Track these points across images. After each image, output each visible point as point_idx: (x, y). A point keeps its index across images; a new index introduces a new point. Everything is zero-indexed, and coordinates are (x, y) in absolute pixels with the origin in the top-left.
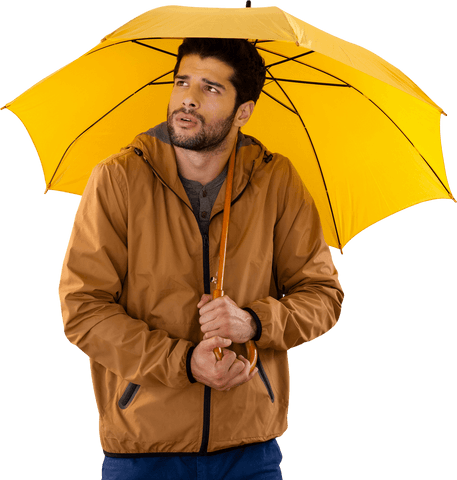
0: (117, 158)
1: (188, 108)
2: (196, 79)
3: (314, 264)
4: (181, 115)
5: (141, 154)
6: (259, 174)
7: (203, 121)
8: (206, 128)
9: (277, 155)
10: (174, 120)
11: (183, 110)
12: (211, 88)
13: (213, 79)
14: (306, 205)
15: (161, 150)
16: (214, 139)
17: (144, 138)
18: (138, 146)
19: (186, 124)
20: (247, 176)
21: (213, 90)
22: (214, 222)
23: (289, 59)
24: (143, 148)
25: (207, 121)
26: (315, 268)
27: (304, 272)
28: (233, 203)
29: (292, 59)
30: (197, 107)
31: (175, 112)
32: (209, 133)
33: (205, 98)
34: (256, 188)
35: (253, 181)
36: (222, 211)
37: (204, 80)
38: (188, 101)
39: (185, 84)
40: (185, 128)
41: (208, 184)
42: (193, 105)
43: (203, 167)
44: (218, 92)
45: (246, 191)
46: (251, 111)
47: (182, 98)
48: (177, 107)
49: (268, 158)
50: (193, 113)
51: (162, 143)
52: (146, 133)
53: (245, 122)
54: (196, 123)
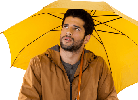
0: (38, 56)
1: (68, 35)
2: (71, 25)
3: (111, 97)
4: (66, 38)
5: (47, 56)
6: (92, 63)
7: (74, 40)
8: (75, 43)
9: (99, 57)
10: (63, 40)
11: (67, 36)
12: (76, 28)
13: (77, 25)
14: (108, 75)
15: (55, 54)
16: (77, 47)
17: (49, 50)
18: (47, 53)
19: (67, 41)
20: (88, 63)
21: (77, 29)
22: (75, 80)
23: (102, 23)
24: (48, 53)
25: (75, 40)
26: (112, 98)
27: (108, 99)
28: (83, 72)
29: (103, 23)
30: (71, 35)
31: (63, 37)
32: (76, 44)
33: (74, 32)
34: (91, 68)
35: (90, 65)
36: (79, 75)
37: (74, 25)
38: (68, 33)
39: (67, 27)
40: (67, 42)
41: (73, 65)
42: (70, 34)
43: (72, 58)
44: (79, 30)
45: (87, 68)
46: (89, 38)
47: (66, 32)
48: (64, 35)
49: (96, 57)
50: (70, 37)
51: (55, 52)
52: (50, 49)
53: (87, 42)
54: (71, 41)
